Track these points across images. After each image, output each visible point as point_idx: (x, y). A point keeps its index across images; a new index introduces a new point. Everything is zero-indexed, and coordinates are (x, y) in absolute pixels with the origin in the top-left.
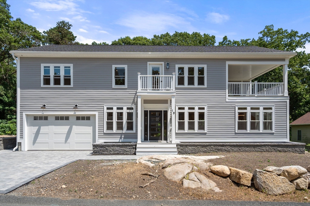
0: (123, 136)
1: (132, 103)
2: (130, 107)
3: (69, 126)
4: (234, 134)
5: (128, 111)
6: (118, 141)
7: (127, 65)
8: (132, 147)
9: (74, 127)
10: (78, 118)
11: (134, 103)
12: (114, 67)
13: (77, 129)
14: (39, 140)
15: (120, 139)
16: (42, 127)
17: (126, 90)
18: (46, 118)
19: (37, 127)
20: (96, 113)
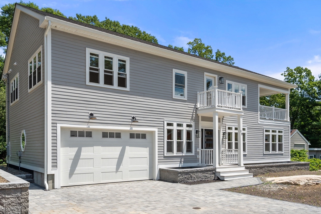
0: (183, 160)
1: (191, 119)
2: (189, 124)
3: (122, 147)
4: (262, 156)
5: (188, 129)
6: (177, 166)
7: (187, 72)
8: (212, 172)
9: (128, 148)
10: (132, 136)
11: (193, 119)
12: (175, 71)
13: (131, 151)
14: (78, 169)
15: (180, 163)
16: (83, 149)
17: (186, 102)
18: (89, 134)
19: (76, 149)
20: (156, 130)
